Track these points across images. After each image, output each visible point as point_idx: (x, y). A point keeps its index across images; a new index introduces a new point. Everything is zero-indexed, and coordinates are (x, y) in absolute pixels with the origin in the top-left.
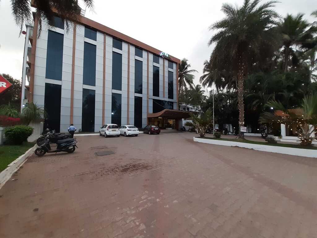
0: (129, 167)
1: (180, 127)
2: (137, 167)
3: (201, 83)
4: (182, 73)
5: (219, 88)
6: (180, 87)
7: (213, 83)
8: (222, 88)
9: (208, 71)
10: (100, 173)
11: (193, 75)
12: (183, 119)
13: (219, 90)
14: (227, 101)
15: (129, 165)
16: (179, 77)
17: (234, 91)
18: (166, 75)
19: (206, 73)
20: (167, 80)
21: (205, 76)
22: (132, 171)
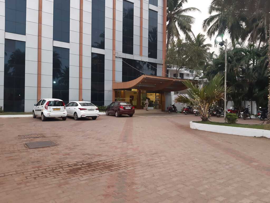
0: (80, 166)
1: (167, 105)
2: (94, 167)
3: (205, 30)
4: (173, 13)
5: (235, 40)
6: (169, 38)
7: (227, 31)
8: (242, 39)
9: (217, 10)
10: (33, 175)
11: (192, 17)
12: (172, 93)
13: (236, 42)
14: (248, 62)
15: (81, 164)
16: (167, 21)
17: (261, 46)
18: (146, 16)
19: (214, 13)
20: (146, 25)
21: (212, 19)
22: (86, 172)
